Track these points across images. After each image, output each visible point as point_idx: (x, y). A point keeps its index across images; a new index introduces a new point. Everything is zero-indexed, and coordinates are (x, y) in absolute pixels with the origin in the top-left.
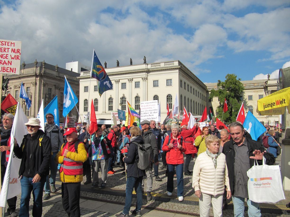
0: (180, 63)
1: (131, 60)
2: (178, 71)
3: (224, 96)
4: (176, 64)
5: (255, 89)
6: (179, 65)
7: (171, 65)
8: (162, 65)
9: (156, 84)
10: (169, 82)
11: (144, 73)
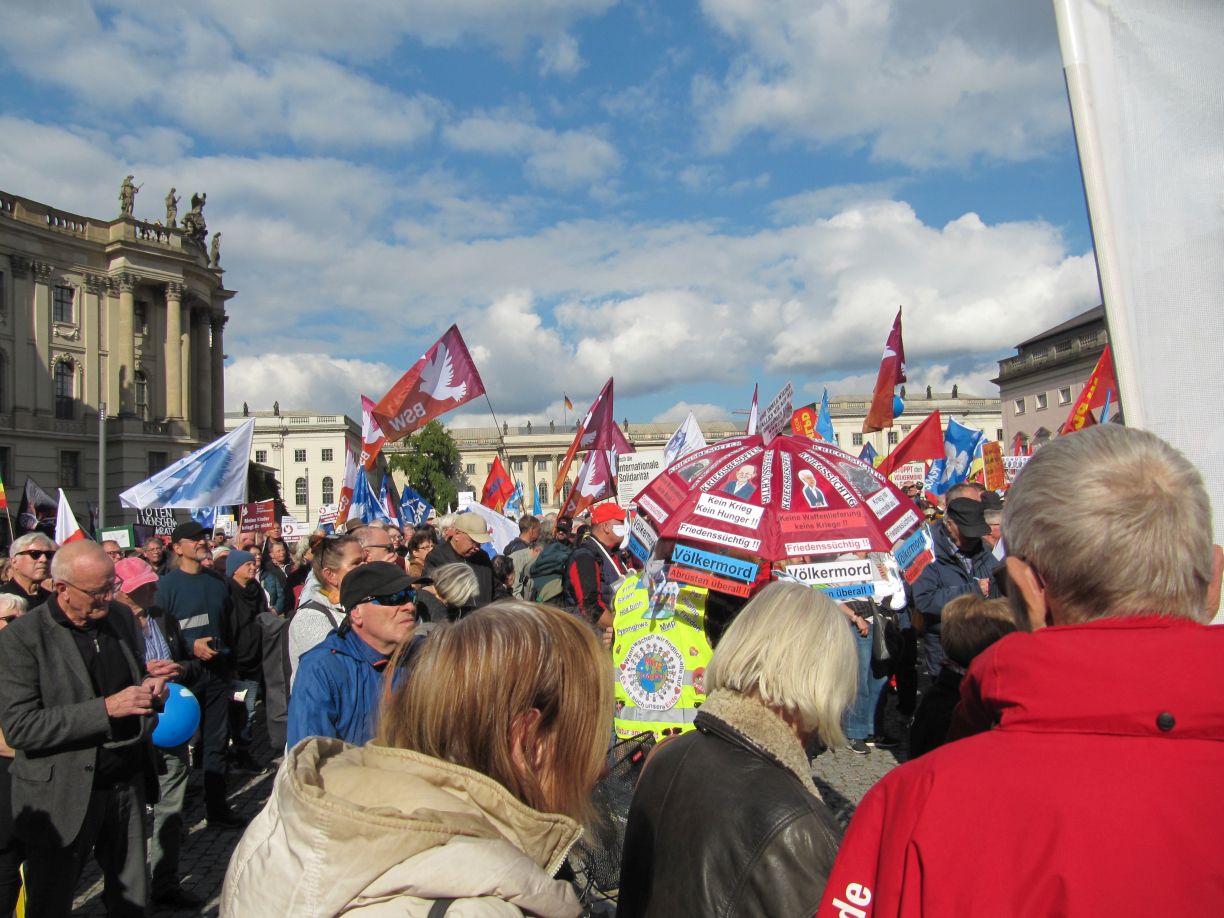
0: (347, 419)
1: (245, 405)
2: (343, 434)
3: (420, 467)
4: (340, 420)
5: (479, 451)
6: (346, 424)
7: (330, 423)
8: (313, 421)
9: (300, 456)
10: (327, 455)
11: (277, 435)
